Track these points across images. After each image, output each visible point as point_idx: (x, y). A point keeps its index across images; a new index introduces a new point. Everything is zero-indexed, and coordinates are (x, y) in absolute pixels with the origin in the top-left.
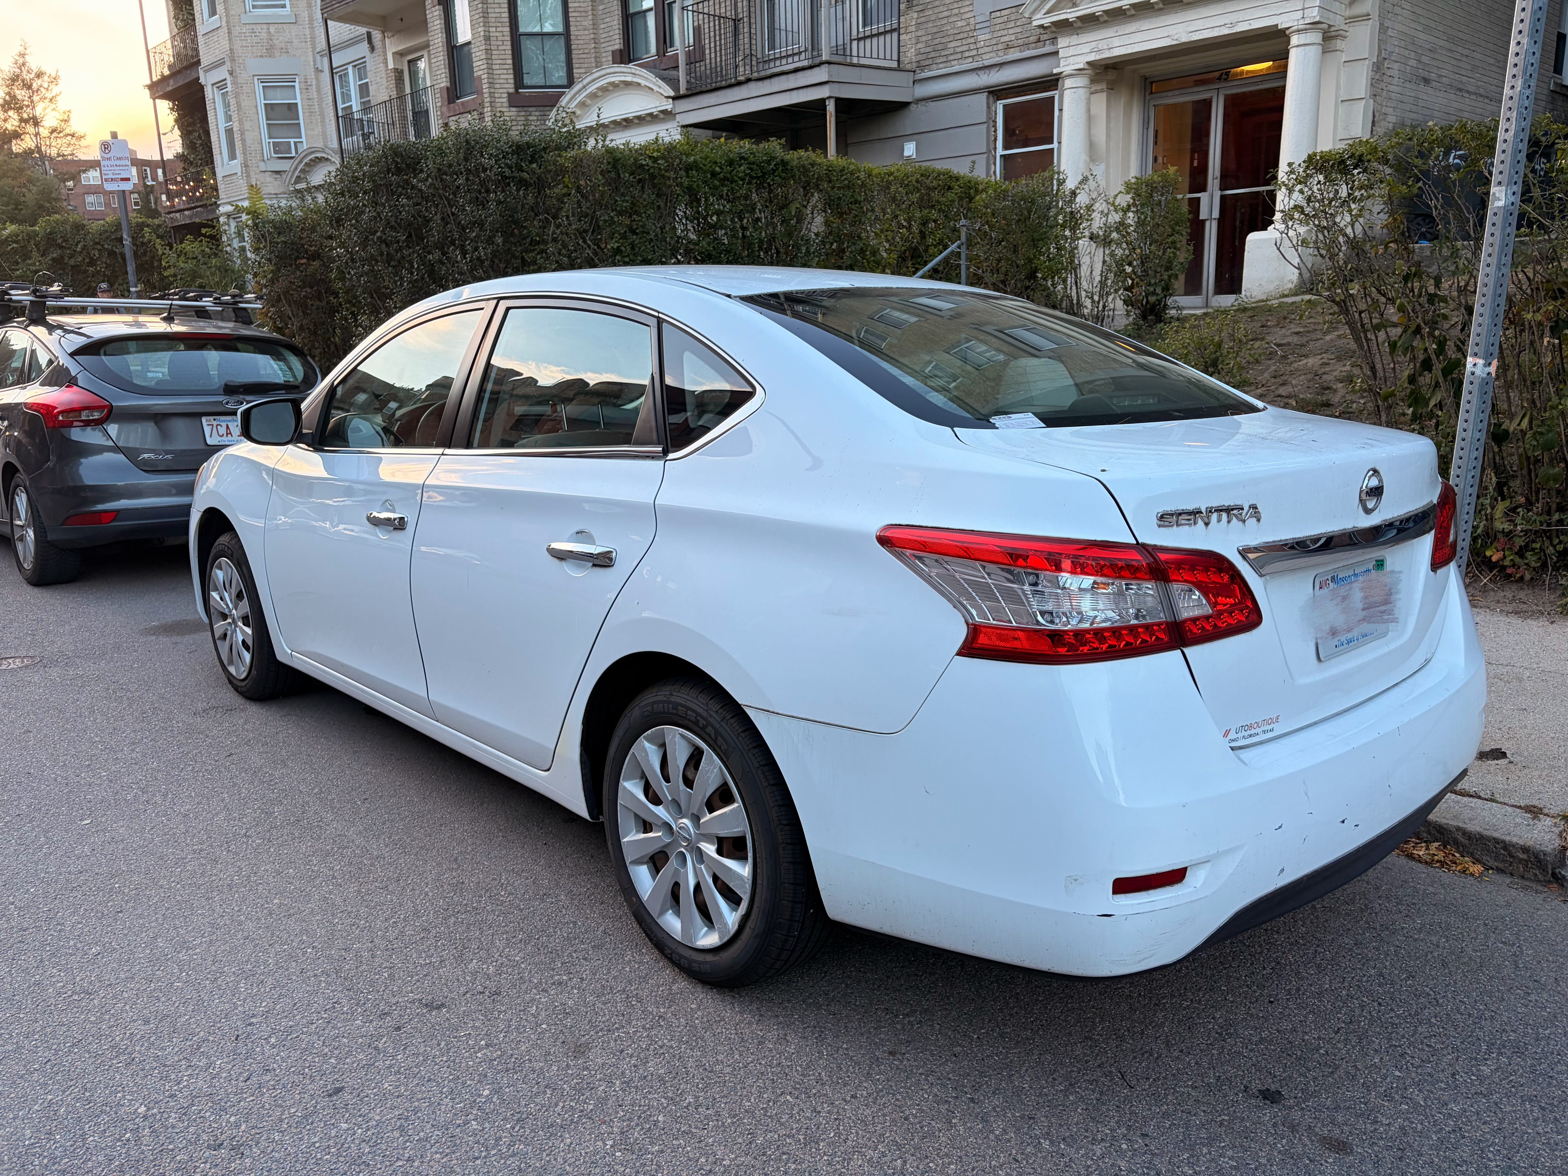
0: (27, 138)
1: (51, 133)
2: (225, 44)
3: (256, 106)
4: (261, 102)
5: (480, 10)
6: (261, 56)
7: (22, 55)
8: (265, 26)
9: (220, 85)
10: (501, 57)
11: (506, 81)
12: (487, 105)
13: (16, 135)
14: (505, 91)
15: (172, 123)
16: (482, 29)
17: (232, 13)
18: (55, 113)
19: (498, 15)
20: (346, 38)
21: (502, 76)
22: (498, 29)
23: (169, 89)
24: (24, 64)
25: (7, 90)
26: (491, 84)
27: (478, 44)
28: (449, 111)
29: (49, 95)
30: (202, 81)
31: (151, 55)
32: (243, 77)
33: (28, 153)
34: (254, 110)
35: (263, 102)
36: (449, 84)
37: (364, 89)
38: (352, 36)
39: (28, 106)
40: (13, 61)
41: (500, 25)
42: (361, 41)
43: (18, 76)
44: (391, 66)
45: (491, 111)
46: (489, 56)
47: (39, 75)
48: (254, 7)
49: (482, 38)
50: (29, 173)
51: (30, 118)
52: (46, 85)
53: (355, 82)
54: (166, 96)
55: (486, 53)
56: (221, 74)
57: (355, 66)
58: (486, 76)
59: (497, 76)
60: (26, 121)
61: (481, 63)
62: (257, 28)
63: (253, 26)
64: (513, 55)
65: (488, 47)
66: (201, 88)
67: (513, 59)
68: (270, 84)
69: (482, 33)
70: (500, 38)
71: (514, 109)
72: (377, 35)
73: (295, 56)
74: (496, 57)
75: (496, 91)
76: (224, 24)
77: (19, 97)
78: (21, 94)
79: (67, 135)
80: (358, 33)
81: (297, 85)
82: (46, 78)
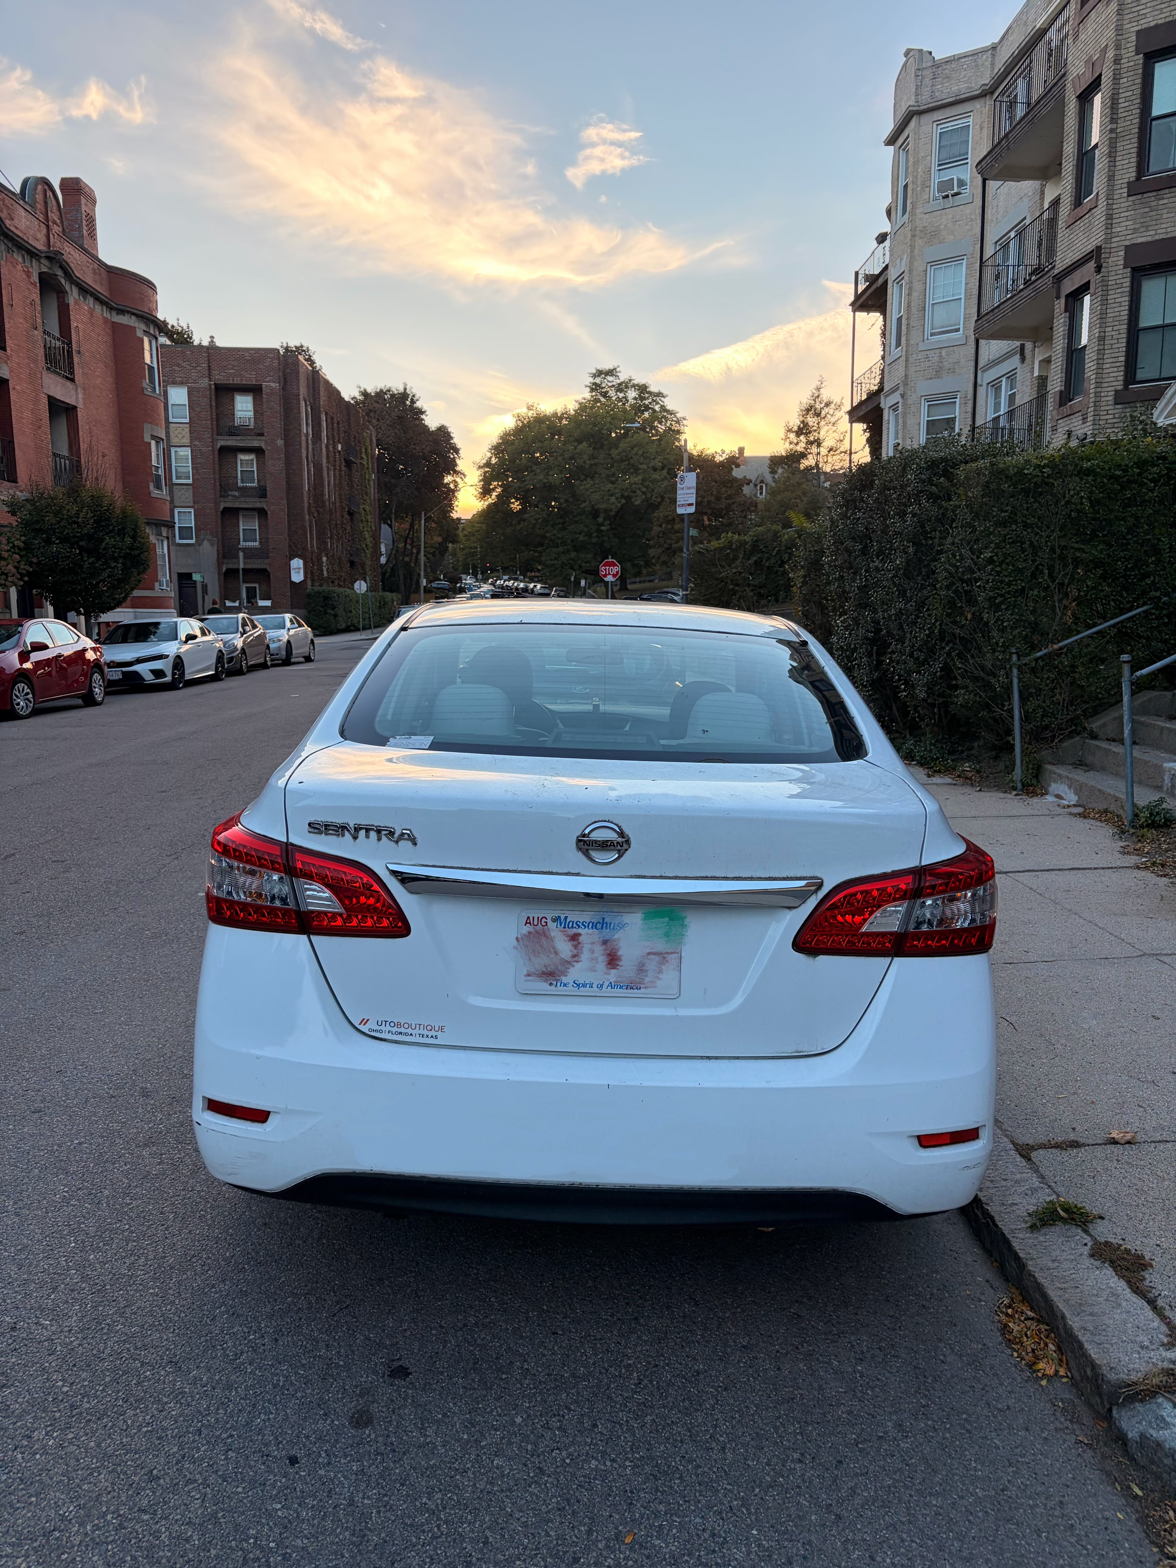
0: (810, 457)
1: (829, 452)
2: (902, 370)
3: (919, 424)
4: (924, 419)
5: (1098, 312)
6: (931, 378)
7: (818, 389)
8: (938, 351)
9: (894, 408)
10: (1113, 355)
11: (1115, 377)
12: (1091, 405)
13: (803, 455)
14: (1113, 388)
15: (864, 442)
16: (1097, 330)
17: (912, 342)
18: (835, 435)
19: (1118, 314)
20: (1005, 351)
21: (1111, 375)
22: (1115, 328)
23: (861, 414)
24: (818, 396)
25: (802, 419)
26: (1098, 384)
27: (1092, 345)
28: (1059, 414)
29: (833, 420)
30: (882, 405)
31: (855, 384)
32: (912, 398)
33: (809, 469)
34: (917, 427)
35: (926, 419)
36: (1063, 388)
37: (1012, 398)
38: (1009, 349)
39: (815, 431)
40: (811, 393)
41: (1117, 323)
42: (1015, 354)
43: (811, 407)
44: (1036, 374)
45: (1094, 411)
46: (1101, 357)
47: (827, 405)
48: (932, 334)
49: (1096, 340)
50: (804, 486)
51: (815, 441)
52: (831, 412)
53: (1006, 391)
54: (860, 420)
55: (1098, 354)
56: (895, 398)
57: (1008, 378)
58: (1094, 376)
59: (1107, 375)
60: (812, 443)
61: (1092, 364)
62: (931, 354)
63: (928, 352)
64: (1127, 352)
65: (1101, 347)
66: (882, 410)
67: (1127, 356)
68: (934, 402)
69: (1097, 335)
70: (1115, 337)
71: (1119, 406)
72: (1029, 346)
73: (960, 374)
74: (1108, 356)
75: (1104, 390)
76: (904, 353)
77: (811, 424)
78: (811, 421)
79: (841, 452)
80: (1014, 347)
81: (958, 400)
82: (832, 406)
